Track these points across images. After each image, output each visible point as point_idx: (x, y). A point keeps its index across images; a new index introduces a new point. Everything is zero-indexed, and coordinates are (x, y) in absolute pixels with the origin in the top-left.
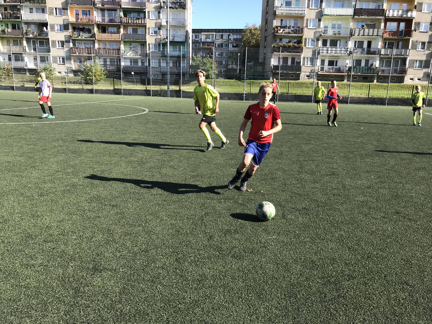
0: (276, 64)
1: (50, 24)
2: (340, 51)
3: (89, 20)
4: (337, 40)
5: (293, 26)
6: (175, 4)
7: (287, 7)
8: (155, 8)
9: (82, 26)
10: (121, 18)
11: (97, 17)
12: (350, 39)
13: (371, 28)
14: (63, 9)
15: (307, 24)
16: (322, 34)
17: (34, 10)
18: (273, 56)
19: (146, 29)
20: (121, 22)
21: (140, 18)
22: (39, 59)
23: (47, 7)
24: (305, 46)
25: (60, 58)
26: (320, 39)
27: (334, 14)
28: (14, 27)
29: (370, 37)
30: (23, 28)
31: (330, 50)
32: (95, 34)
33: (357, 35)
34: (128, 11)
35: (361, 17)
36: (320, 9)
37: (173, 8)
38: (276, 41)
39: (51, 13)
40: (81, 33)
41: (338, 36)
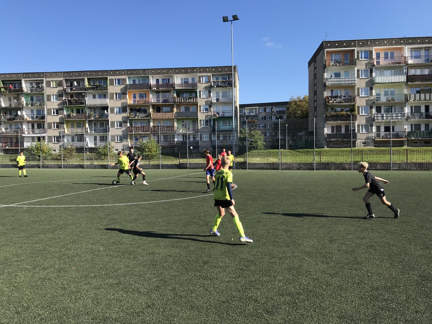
0: (330, 132)
1: (110, 107)
2: (396, 116)
3: (145, 101)
4: (391, 106)
5: (344, 95)
6: (225, 83)
7: (336, 78)
8: (206, 88)
9: (139, 107)
10: (174, 98)
11: (152, 99)
12: (405, 105)
13: (427, 92)
14: (123, 94)
15: (358, 92)
16: (376, 102)
17: (97, 96)
18: (326, 125)
19: (198, 106)
20: (174, 102)
21: (192, 98)
22: (98, 138)
23: (109, 93)
24: (359, 114)
25: (117, 137)
26: (374, 106)
27: (386, 82)
28: (78, 112)
29: (428, 101)
30: (86, 112)
31: (386, 117)
32: (150, 113)
33: (412, 100)
34: (181, 92)
35: (415, 83)
36: (370, 78)
37: (223, 87)
38: (328, 111)
39: (112, 98)
40: (138, 114)
41: (392, 102)
